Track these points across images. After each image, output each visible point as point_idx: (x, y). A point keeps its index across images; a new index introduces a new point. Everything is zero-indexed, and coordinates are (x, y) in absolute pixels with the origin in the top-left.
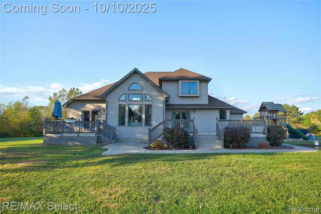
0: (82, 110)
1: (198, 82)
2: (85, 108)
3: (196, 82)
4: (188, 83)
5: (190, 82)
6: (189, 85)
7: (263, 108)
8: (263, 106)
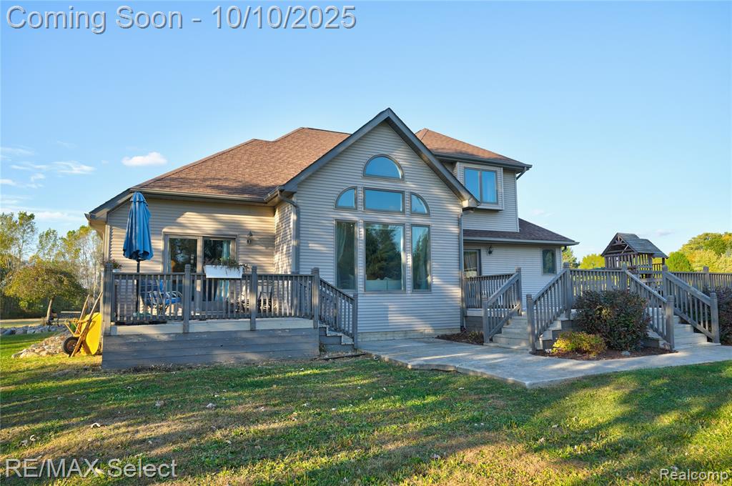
0: (166, 235)
1: (500, 171)
2: (181, 226)
3: (496, 172)
4: (479, 173)
5: (483, 170)
6: (481, 177)
7: (619, 247)
8: (618, 243)
